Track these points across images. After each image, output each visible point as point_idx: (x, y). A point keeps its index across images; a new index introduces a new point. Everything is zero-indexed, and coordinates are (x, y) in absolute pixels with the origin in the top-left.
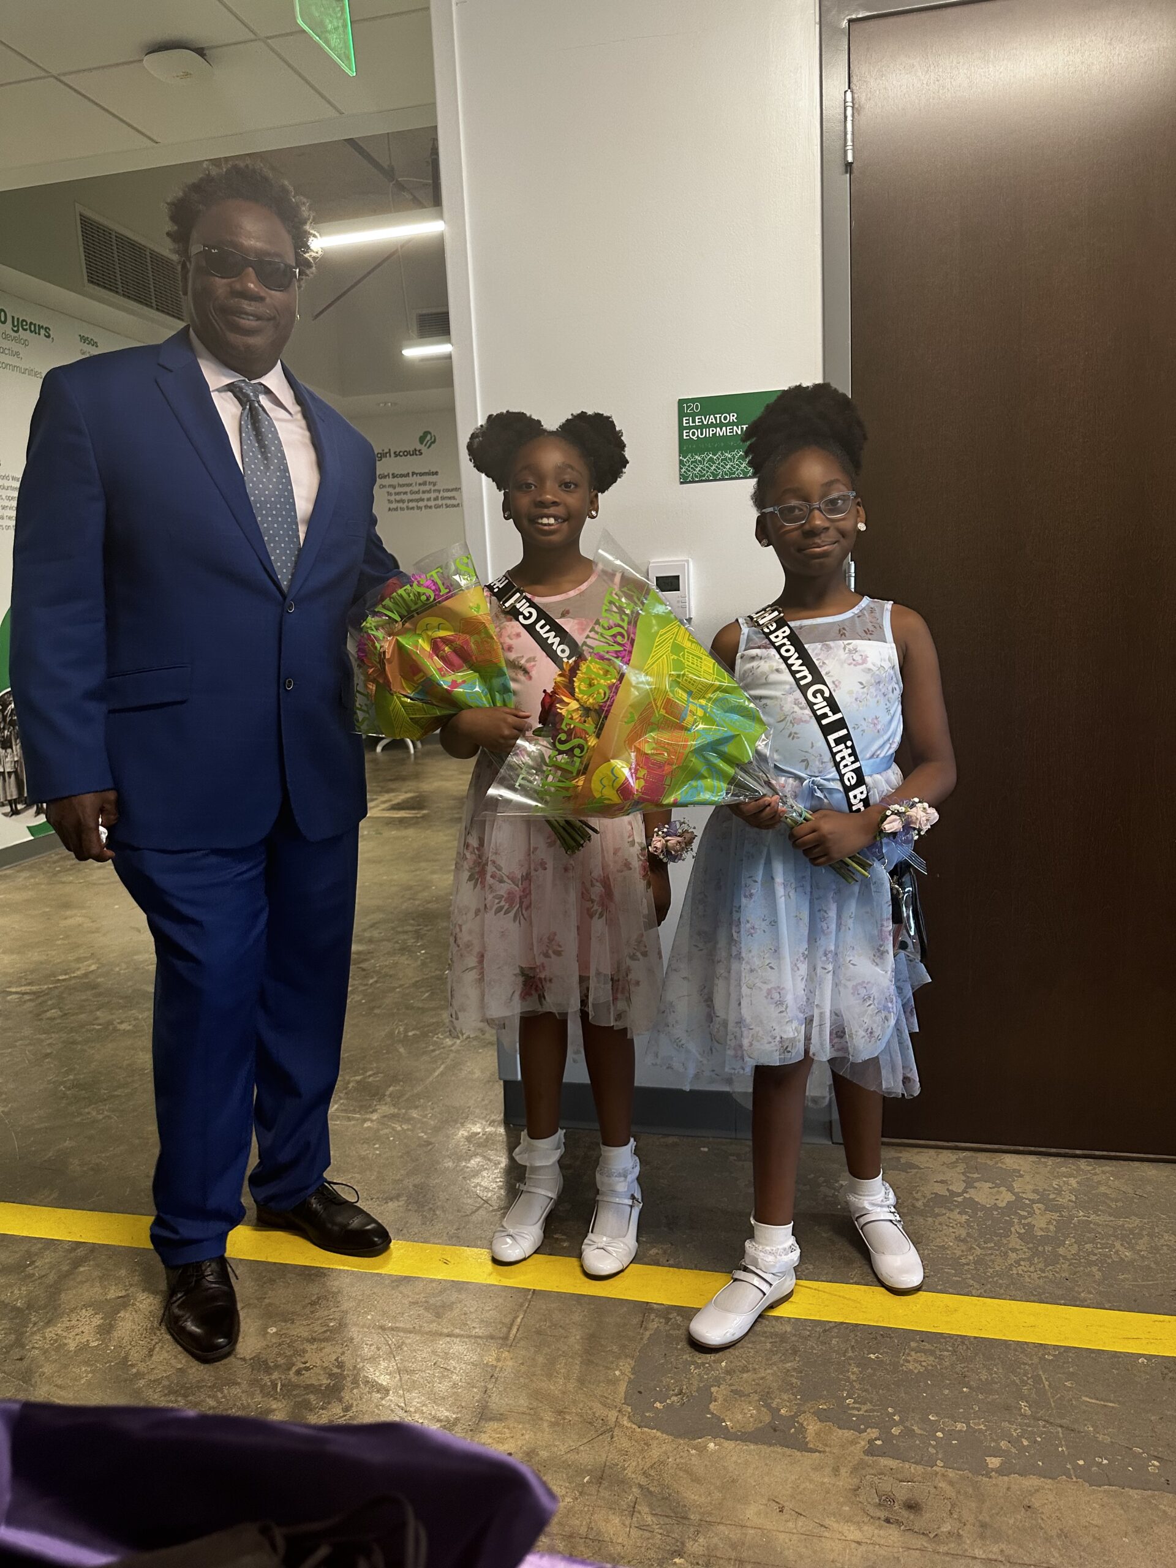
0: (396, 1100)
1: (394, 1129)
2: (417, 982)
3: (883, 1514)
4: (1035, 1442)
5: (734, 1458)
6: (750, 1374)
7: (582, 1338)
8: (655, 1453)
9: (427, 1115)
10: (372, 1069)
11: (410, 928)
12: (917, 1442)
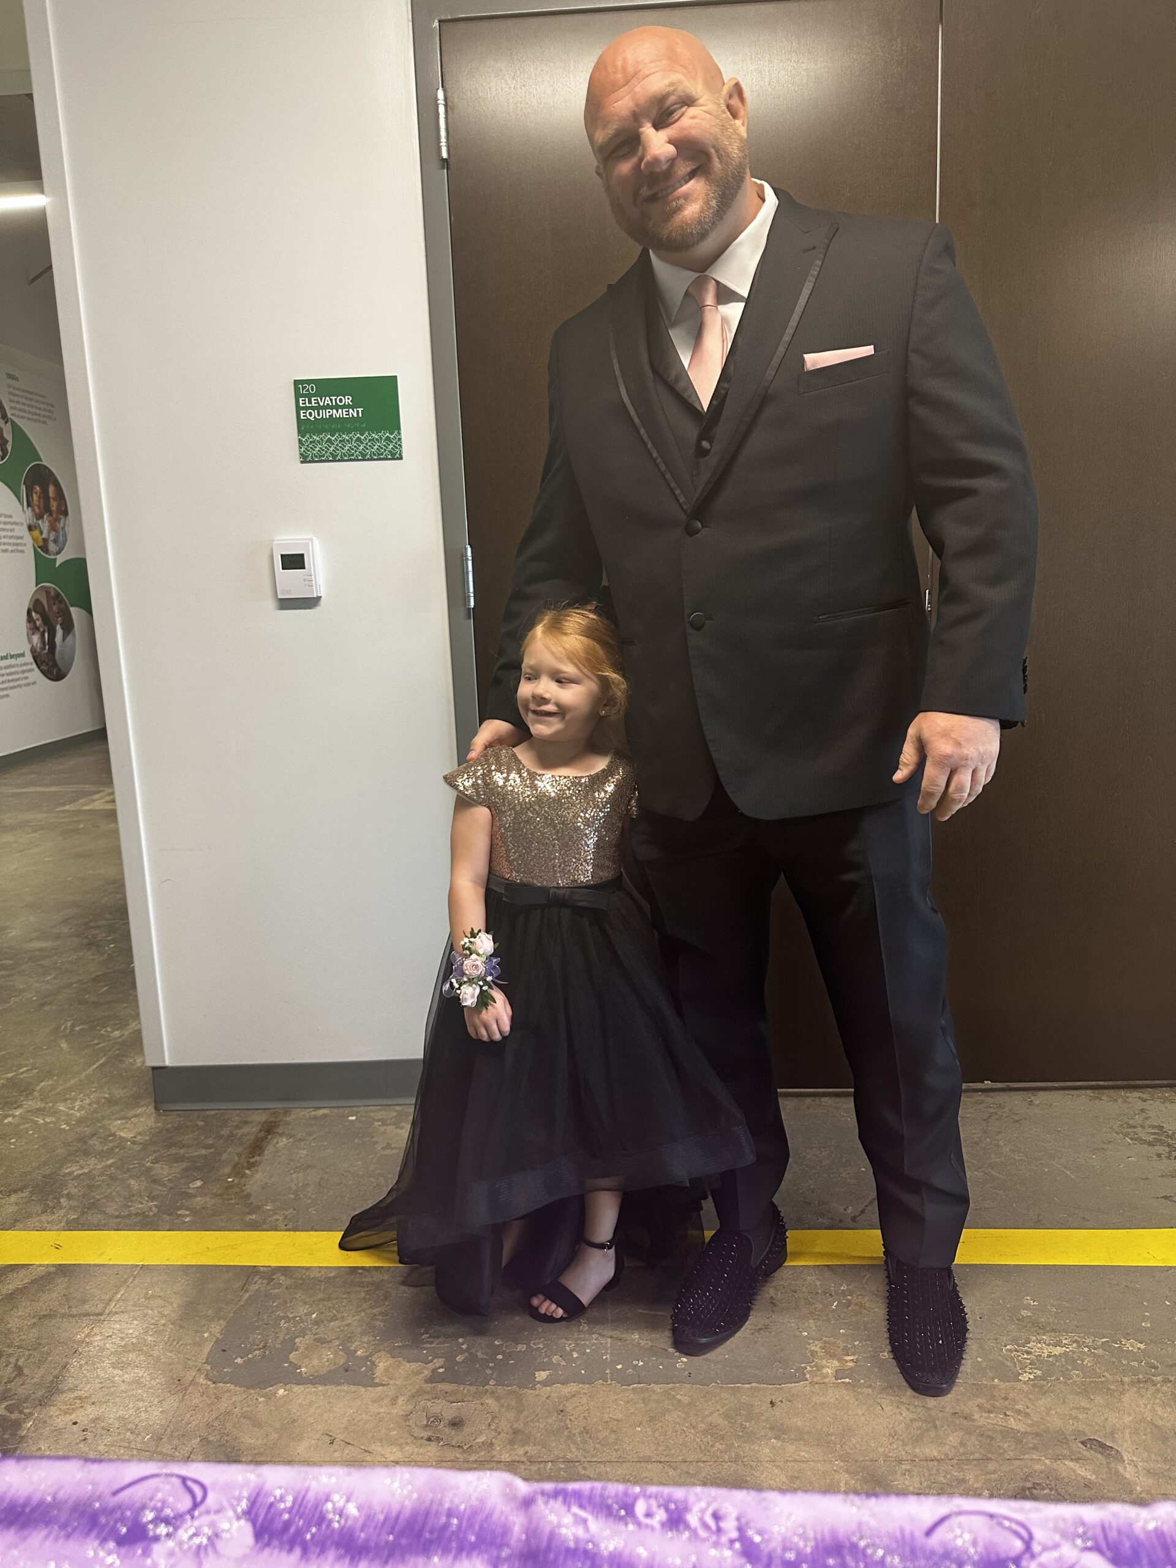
0: (44, 1096)
1: (36, 1123)
2: (98, 976)
3: (426, 1434)
4: (585, 1353)
5: (300, 1401)
6: (337, 1322)
7: (178, 1307)
8: (224, 1404)
9: (74, 1107)
10: (26, 1066)
11: (103, 922)
12: (478, 1366)
